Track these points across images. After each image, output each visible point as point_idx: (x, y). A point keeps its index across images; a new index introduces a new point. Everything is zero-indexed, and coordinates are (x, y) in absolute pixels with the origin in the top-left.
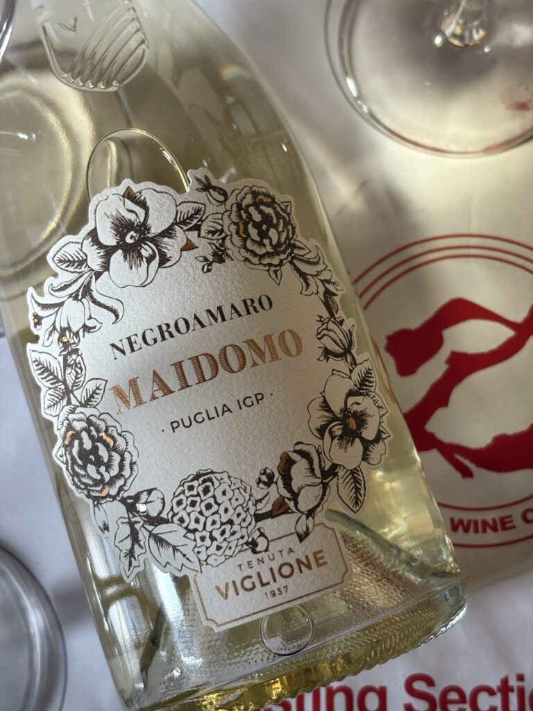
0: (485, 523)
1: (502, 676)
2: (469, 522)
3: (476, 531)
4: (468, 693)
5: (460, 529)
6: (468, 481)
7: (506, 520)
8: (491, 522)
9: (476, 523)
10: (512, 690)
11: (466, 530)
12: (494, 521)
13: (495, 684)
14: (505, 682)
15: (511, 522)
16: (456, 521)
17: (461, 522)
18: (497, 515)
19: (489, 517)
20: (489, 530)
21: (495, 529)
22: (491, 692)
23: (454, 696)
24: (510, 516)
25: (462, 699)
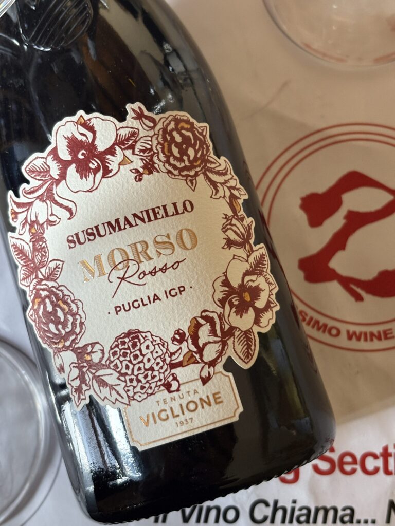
0: (372, 334)
1: (384, 445)
2: (361, 333)
3: (366, 340)
4: (358, 457)
5: (354, 338)
6: (360, 304)
7: (388, 332)
8: (376, 333)
9: (365, 334)
10: (390, 455)
11: (359, 339)
12: (379, 333)
13: (378, 450)
14: (386, 449)
15: (392, 333)
16: (351, 332)
17: (355, 333)
18: (381, 328)
19: (375, 329)
20: (375, 339)
21: (379, 338)
22: (375, 457)
23: (348, 459)
24: (391, 329)
25: (355, 461)
